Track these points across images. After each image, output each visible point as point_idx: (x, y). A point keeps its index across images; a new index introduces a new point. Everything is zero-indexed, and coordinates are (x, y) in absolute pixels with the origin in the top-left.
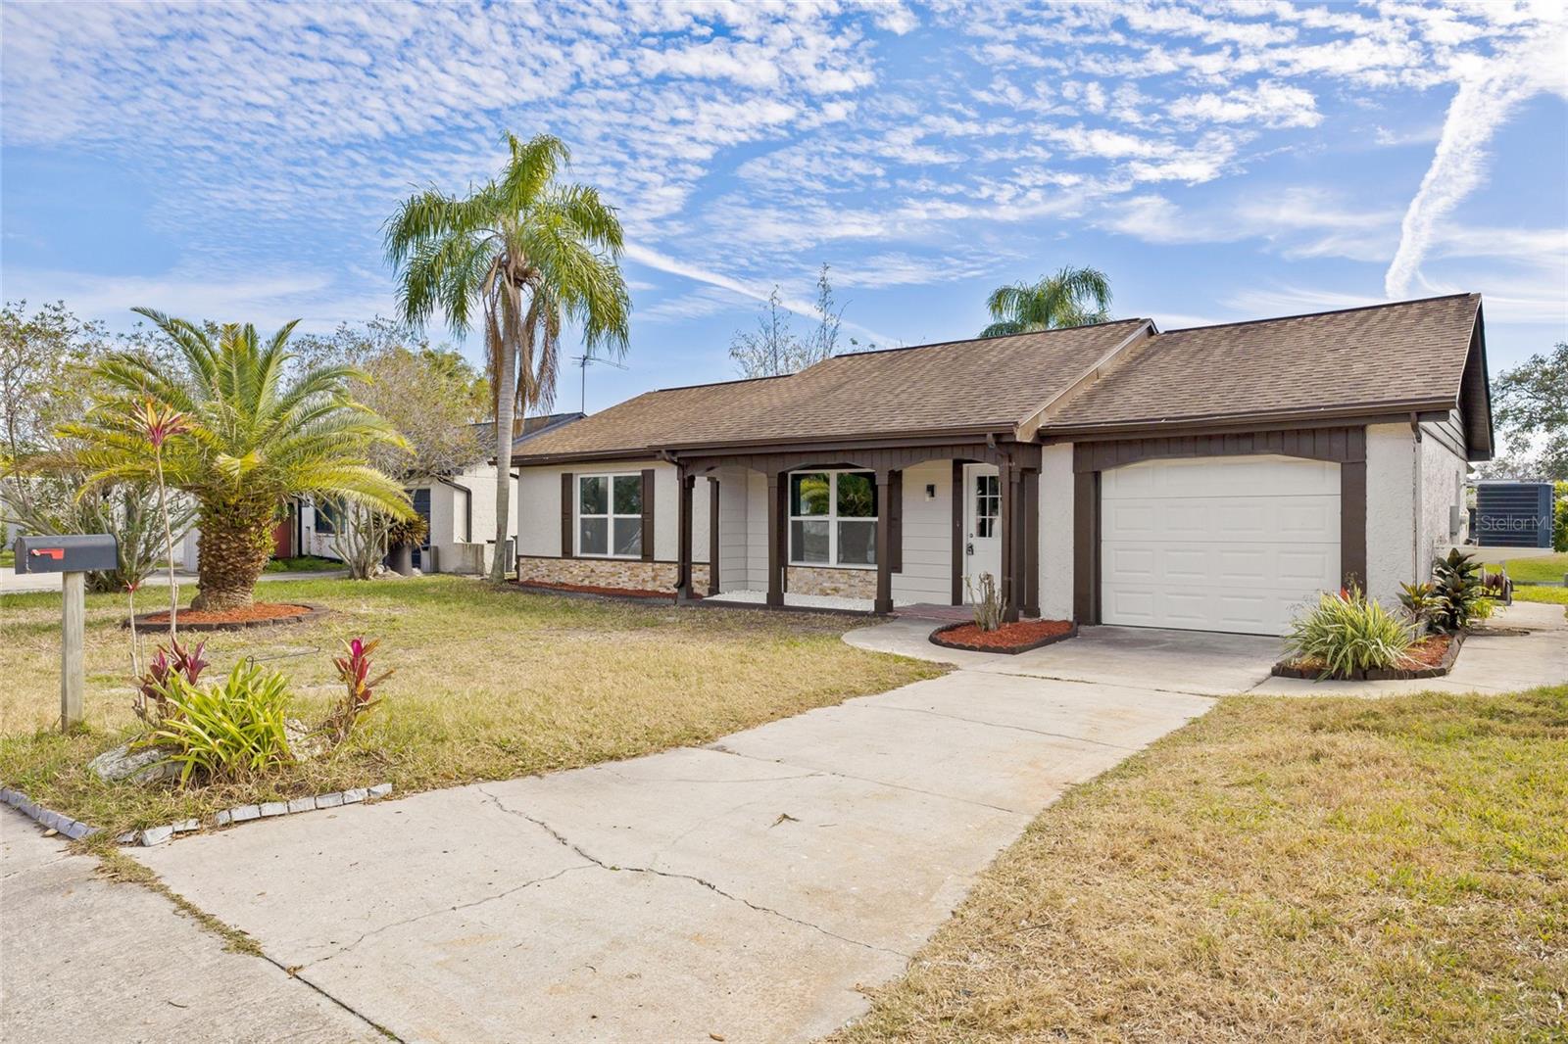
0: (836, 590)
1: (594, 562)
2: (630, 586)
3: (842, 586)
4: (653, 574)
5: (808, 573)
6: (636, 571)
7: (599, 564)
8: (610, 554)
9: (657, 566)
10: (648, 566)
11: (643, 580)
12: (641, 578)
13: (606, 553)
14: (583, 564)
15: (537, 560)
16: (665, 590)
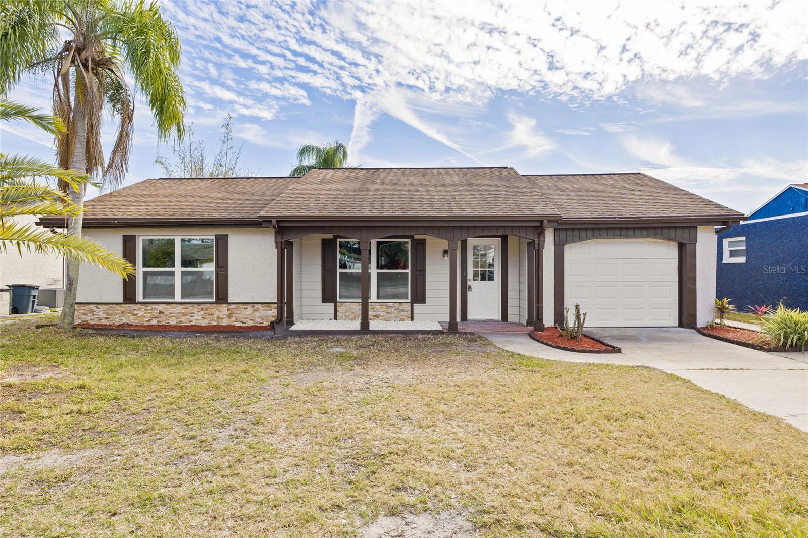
0: (377, 316)
1: (164, 306)
2: (204, 323)
3: (381, 314)
4: (228, 313)
5: (354, 306)
6: (210, 311)
7: (168, 307)
8: (178, 298)
9: (233, 306)
10: (224, 308)
11: (218, 318)
12: (215, 316)
13: (174, 298)
14: (149, 307)
15: (92, 307)
16: (241, 324)
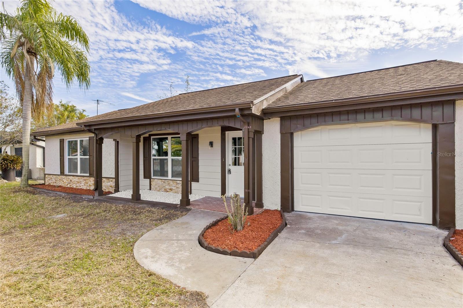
0: (171, 189)
1: (72, 177)
4: (93, 183)
5: (160, 182)
11: (90, 185)
13: (77, 173)
14: (69, 177)
15: (51, 176)
